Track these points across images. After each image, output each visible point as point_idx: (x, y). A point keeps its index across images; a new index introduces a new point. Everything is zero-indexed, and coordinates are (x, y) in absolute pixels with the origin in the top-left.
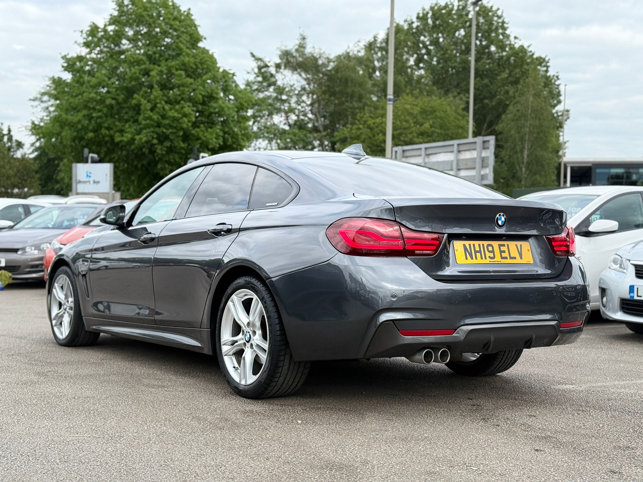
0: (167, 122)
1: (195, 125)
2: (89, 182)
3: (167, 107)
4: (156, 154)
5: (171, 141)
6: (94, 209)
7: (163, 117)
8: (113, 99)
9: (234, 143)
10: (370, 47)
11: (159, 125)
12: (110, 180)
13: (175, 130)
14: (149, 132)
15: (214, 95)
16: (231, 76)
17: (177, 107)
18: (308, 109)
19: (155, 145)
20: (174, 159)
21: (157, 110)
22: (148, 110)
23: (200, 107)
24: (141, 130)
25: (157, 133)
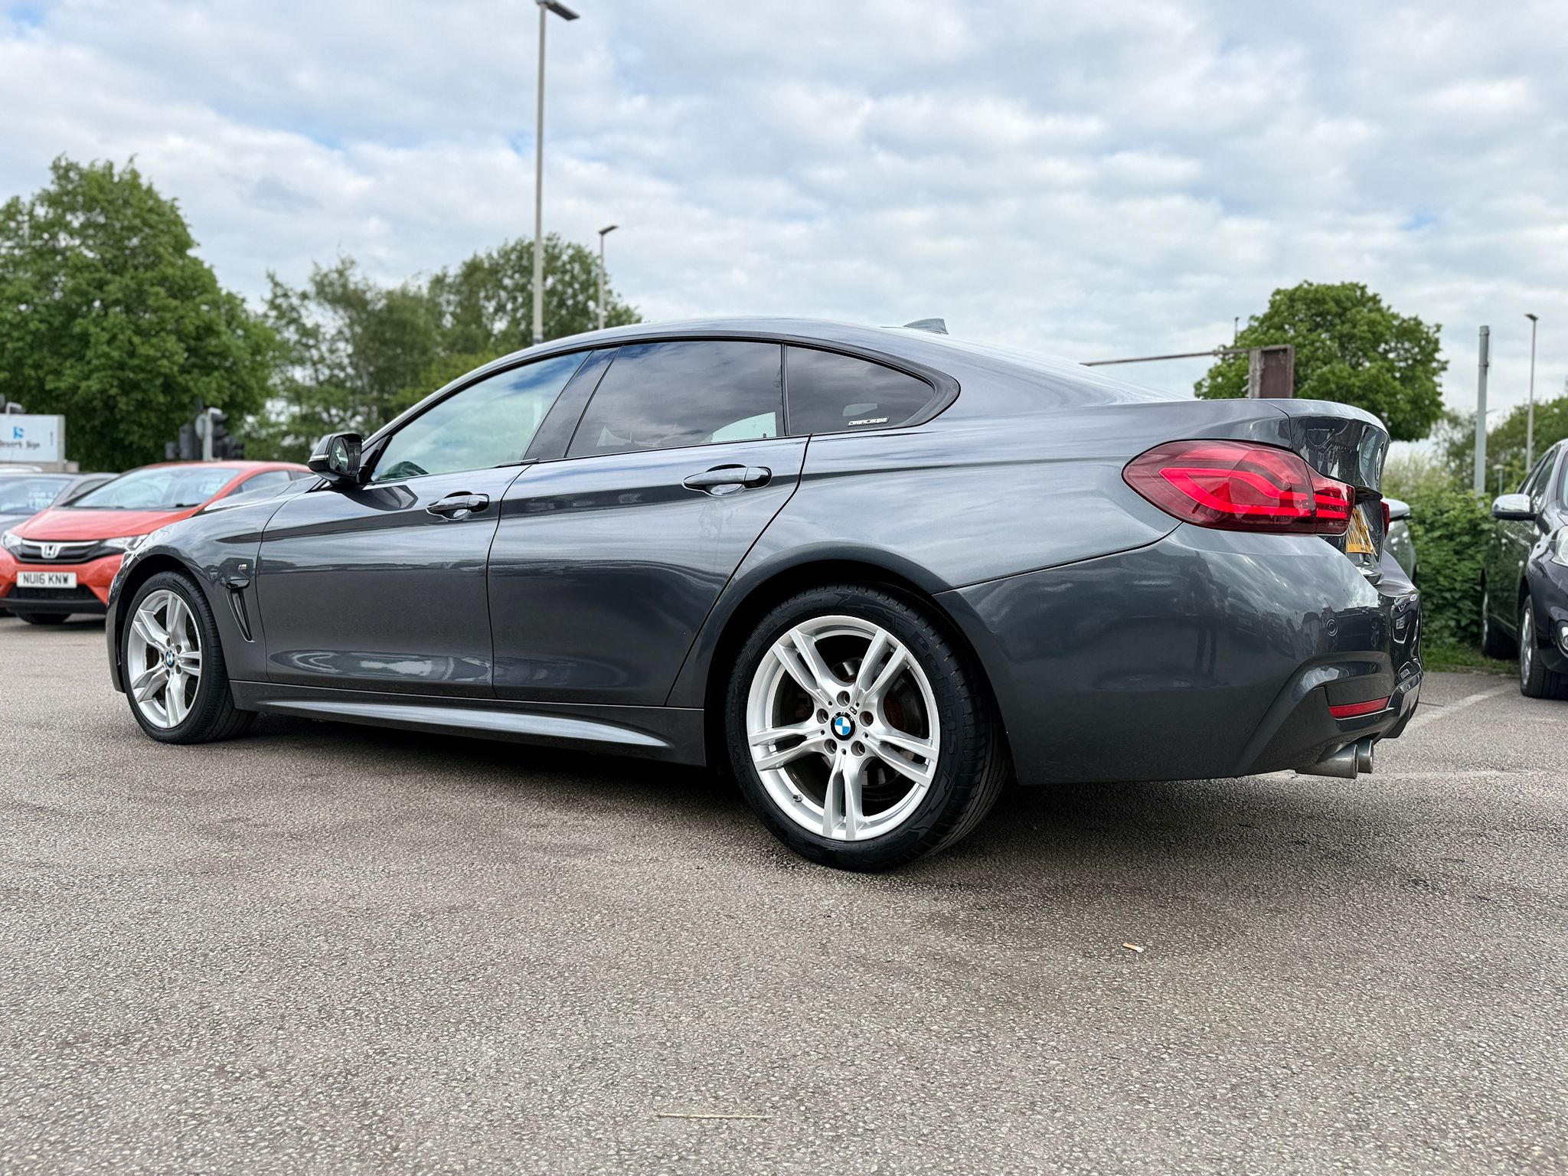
0: (135, 362)
1: (184, 370)
2: (20, 444)
3: (137, 340)
4: (117, 410)
5: (145, 392)
6: (67, 482)
7: (132, 354)
8: (41, 321)
9: (246, 399)
10: (438, 282)
11: (122, 366)
12: (59, 443)
13: (149, 376)
14: (105, 377)
15: (215, 327)
16: (238, 302)
17: (154, 340)
18: (346, 361)
19: (114, 397)
20: (148, 418)
21: (118, 343)
22: (103, 344)
23: (192, 343)
24: (91, 372)
25: (119, 379)
